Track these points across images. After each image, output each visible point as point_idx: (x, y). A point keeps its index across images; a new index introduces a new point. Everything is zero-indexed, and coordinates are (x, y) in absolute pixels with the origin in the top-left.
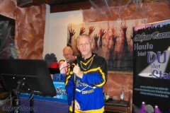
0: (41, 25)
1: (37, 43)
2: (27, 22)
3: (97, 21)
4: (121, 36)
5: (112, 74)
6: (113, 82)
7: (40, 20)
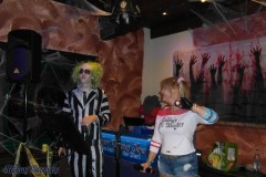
0: (137, 57)
1: (132, 83)
2: (115, 56)
3: (213, 43)
4: (250, 64)
5: (238, 126)
6: (241, 140)
7: (134, 51)
